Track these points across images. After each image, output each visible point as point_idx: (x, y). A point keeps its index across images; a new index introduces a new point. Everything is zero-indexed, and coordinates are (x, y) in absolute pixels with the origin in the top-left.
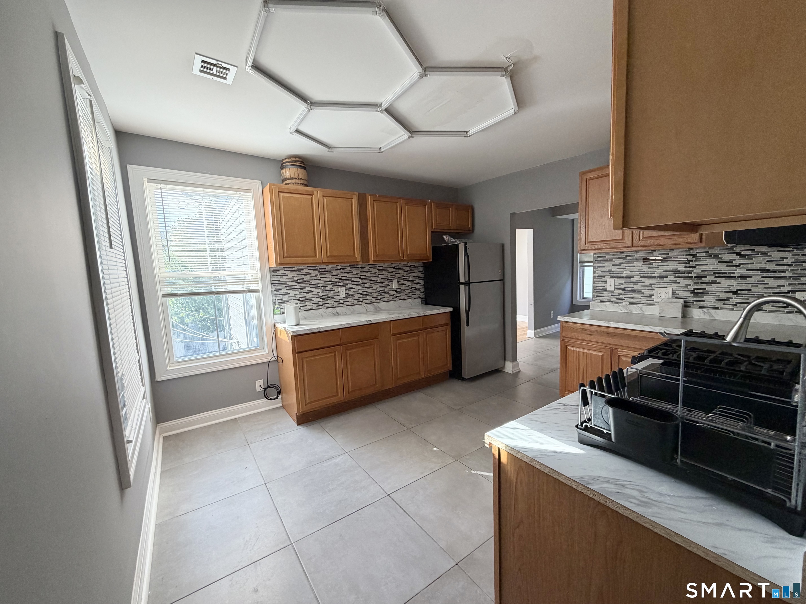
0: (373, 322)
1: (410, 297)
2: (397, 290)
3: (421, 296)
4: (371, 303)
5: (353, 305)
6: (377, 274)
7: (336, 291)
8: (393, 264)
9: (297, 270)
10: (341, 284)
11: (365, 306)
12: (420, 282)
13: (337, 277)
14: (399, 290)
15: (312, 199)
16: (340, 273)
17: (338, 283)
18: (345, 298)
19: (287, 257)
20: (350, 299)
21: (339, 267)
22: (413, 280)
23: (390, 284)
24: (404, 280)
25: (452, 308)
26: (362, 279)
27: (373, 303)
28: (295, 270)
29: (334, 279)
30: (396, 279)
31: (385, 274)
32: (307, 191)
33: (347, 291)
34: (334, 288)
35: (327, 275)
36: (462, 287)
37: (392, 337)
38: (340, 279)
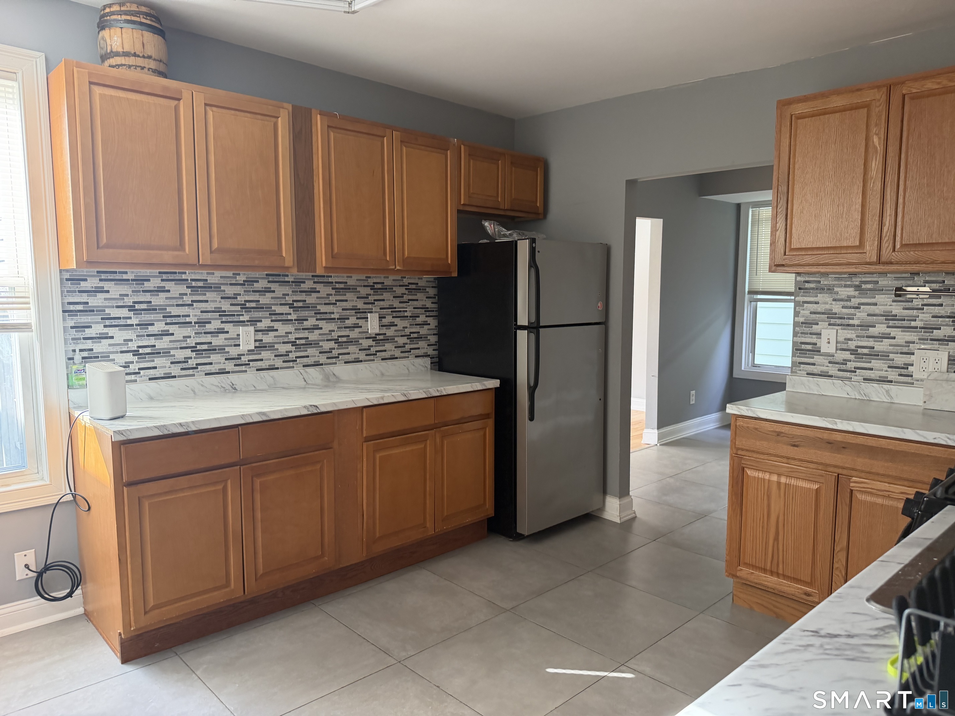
0: (323, 409)
1: (406, 354)
2: (378, 337)
3: (430, 351)
4: (317, 364)
5: (272, 368)
6: (333, 299)
7: (232, 334)
8: (370, 277)
9: (133, 280)
10: (245, 318)
11: (302, 371)
12: (430, 320)
13: (234, 301)
14: (381, 337)
15: (177, 108)
16: (242, 293)
17: (238, 315)
18: (253, 350)
19: (107, 246)
20: (265, 354)
21: (241, 279)
22: (414, 317)
23: (361, 322)
24: (394, 314)
25: (498, 381)
26: (296, 309)
27: (322, 364)
28: (128, 280)
29: (226, 306)
30: (376, 312)
31: (352, 300)
32: (165, 88)
33: (260, 336)
34: (227, 327)
35: (210, 295)
36: (522, 337)
37: (365, 445)
38: (243, 306)
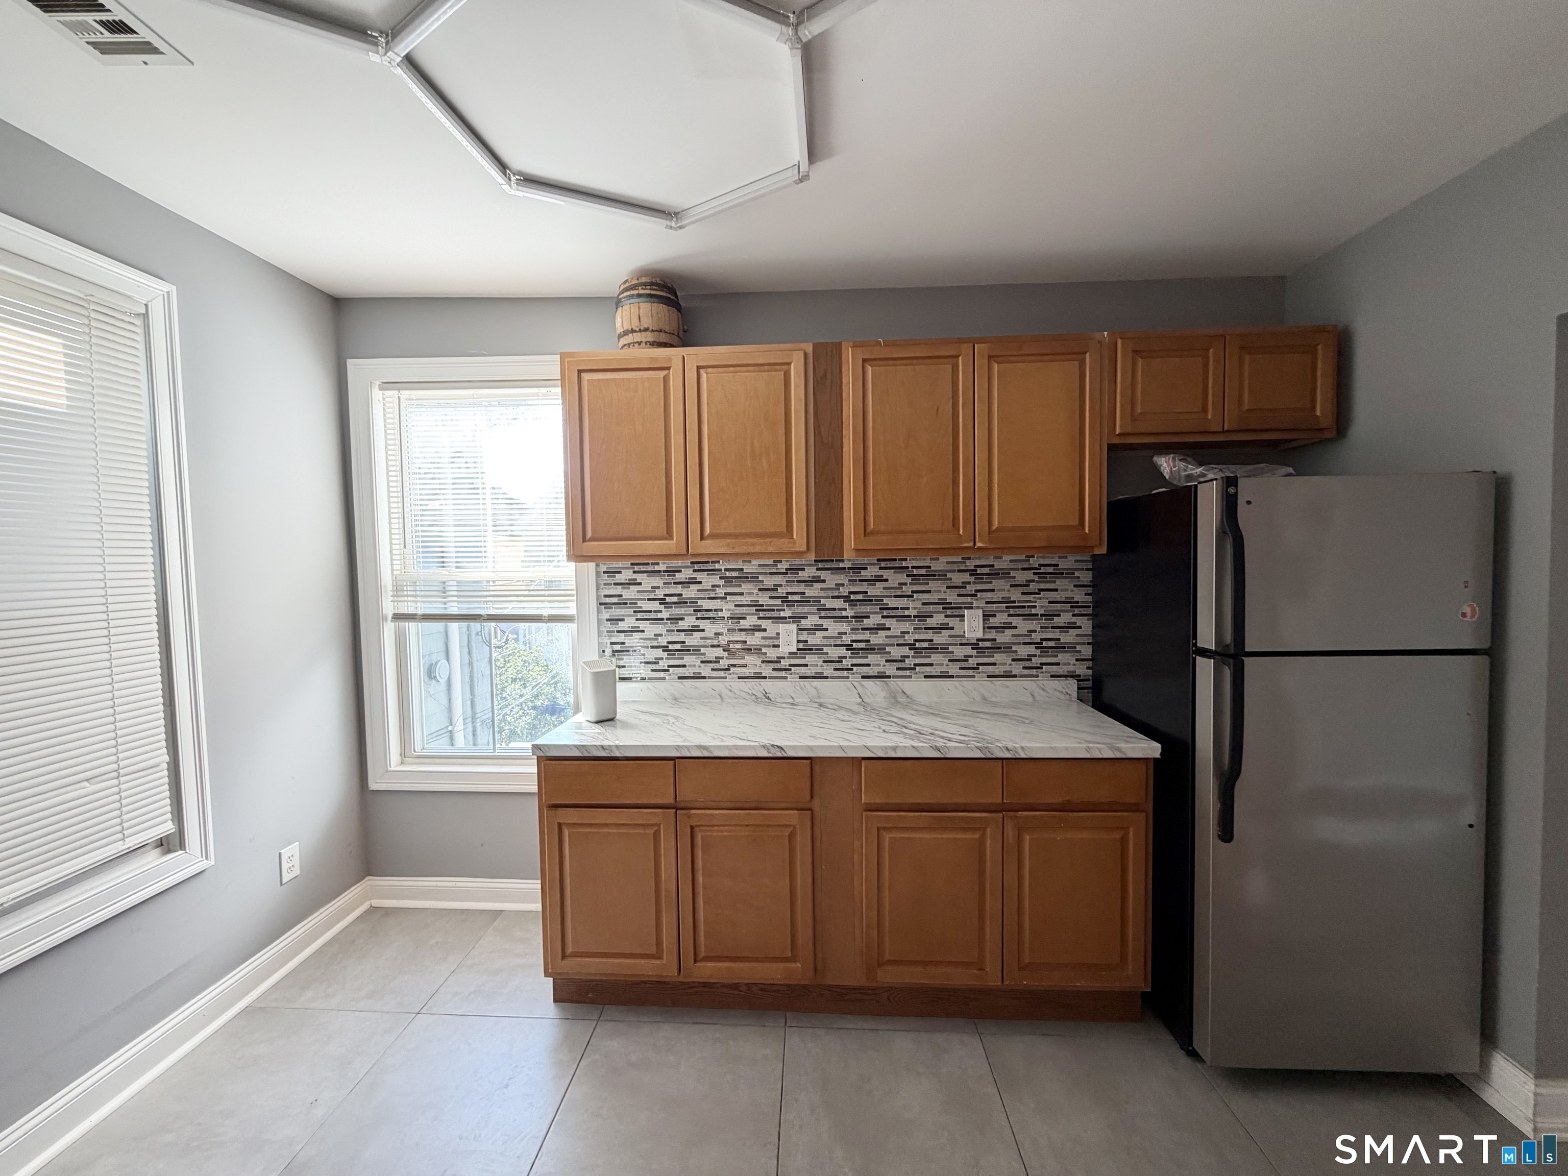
0: (791, 752)
1: (1032, 672)
2: (982, 644)
3: (1079, 671)
4: (881, 676)
5: (819, 677)
6: (907, 590)
9: (664, 571)
11: (858, 684)
12: (1080, 621)
13: (774, 594)
14: (988, 644)
15: (666, 379)
16: (784, 583)
17: (778, 610)
18: (796, 653)
20: (810, 659)
21: (783, 567)
22: (1050, 615)
24: (1012, 611)
25: (1160, 744)
26: (853, 603)
27: (888, 677)
28: (660, 572)
29: (764, 599)
30: (978, 608)
31: (938, 590)
32: (654, 359)
33: (804, 636)
34: (764, 624)
35: (746, 587)
36: (1205, 668)
38: (785, 600)
